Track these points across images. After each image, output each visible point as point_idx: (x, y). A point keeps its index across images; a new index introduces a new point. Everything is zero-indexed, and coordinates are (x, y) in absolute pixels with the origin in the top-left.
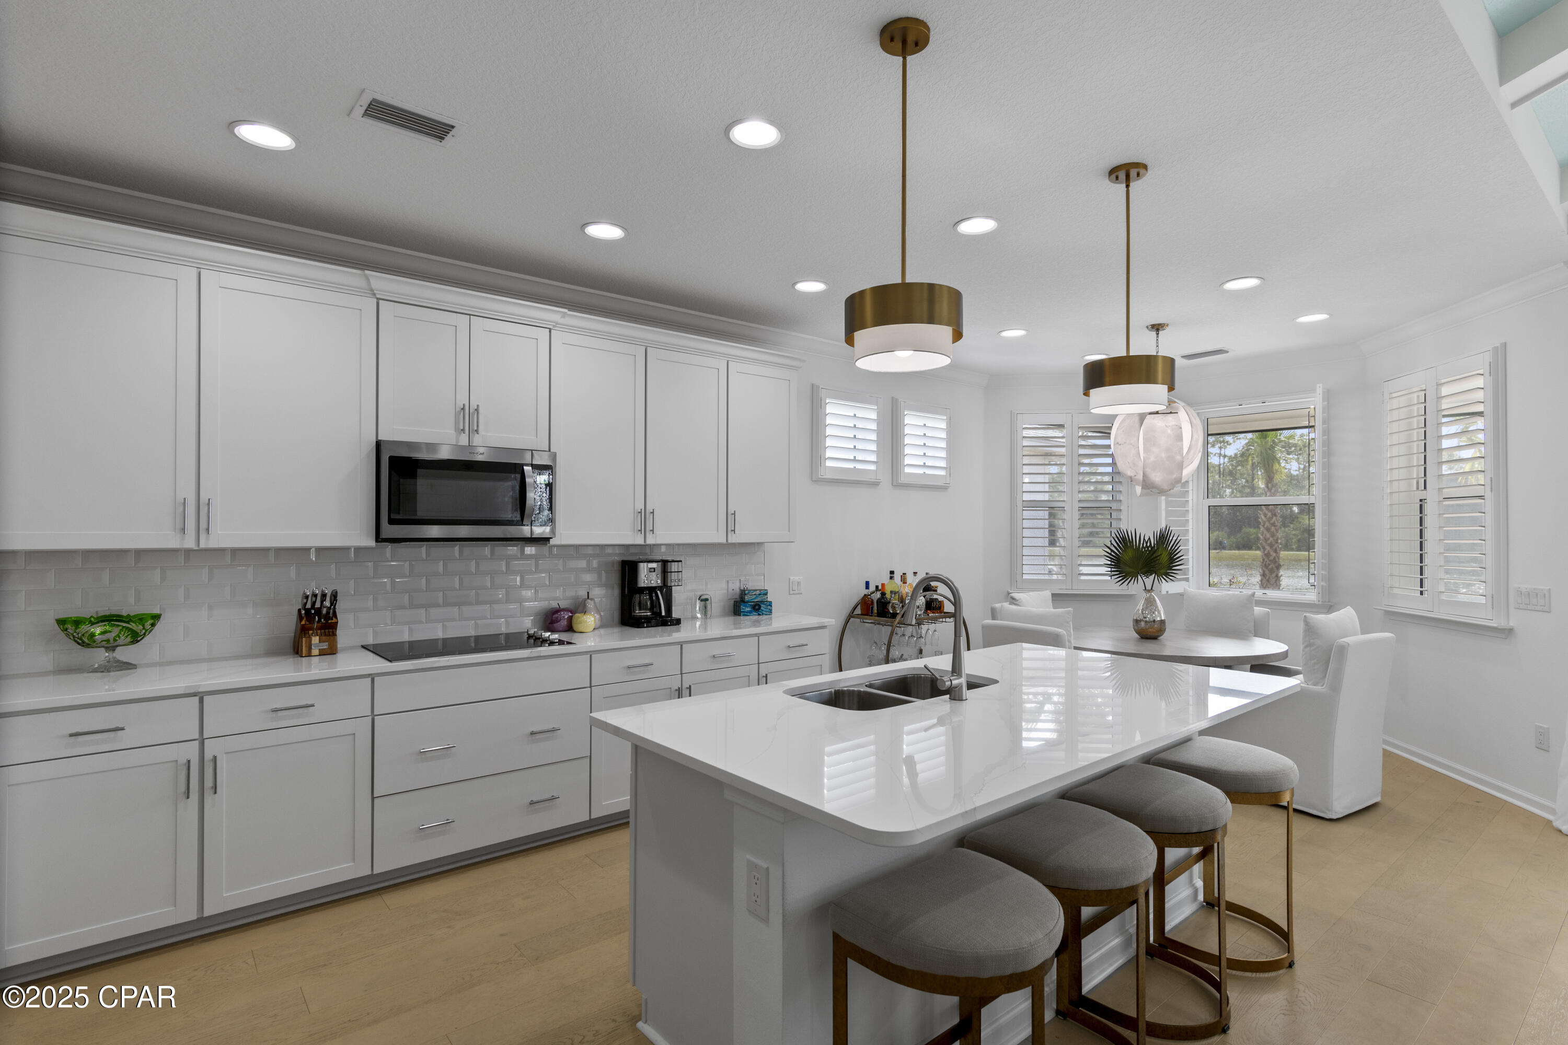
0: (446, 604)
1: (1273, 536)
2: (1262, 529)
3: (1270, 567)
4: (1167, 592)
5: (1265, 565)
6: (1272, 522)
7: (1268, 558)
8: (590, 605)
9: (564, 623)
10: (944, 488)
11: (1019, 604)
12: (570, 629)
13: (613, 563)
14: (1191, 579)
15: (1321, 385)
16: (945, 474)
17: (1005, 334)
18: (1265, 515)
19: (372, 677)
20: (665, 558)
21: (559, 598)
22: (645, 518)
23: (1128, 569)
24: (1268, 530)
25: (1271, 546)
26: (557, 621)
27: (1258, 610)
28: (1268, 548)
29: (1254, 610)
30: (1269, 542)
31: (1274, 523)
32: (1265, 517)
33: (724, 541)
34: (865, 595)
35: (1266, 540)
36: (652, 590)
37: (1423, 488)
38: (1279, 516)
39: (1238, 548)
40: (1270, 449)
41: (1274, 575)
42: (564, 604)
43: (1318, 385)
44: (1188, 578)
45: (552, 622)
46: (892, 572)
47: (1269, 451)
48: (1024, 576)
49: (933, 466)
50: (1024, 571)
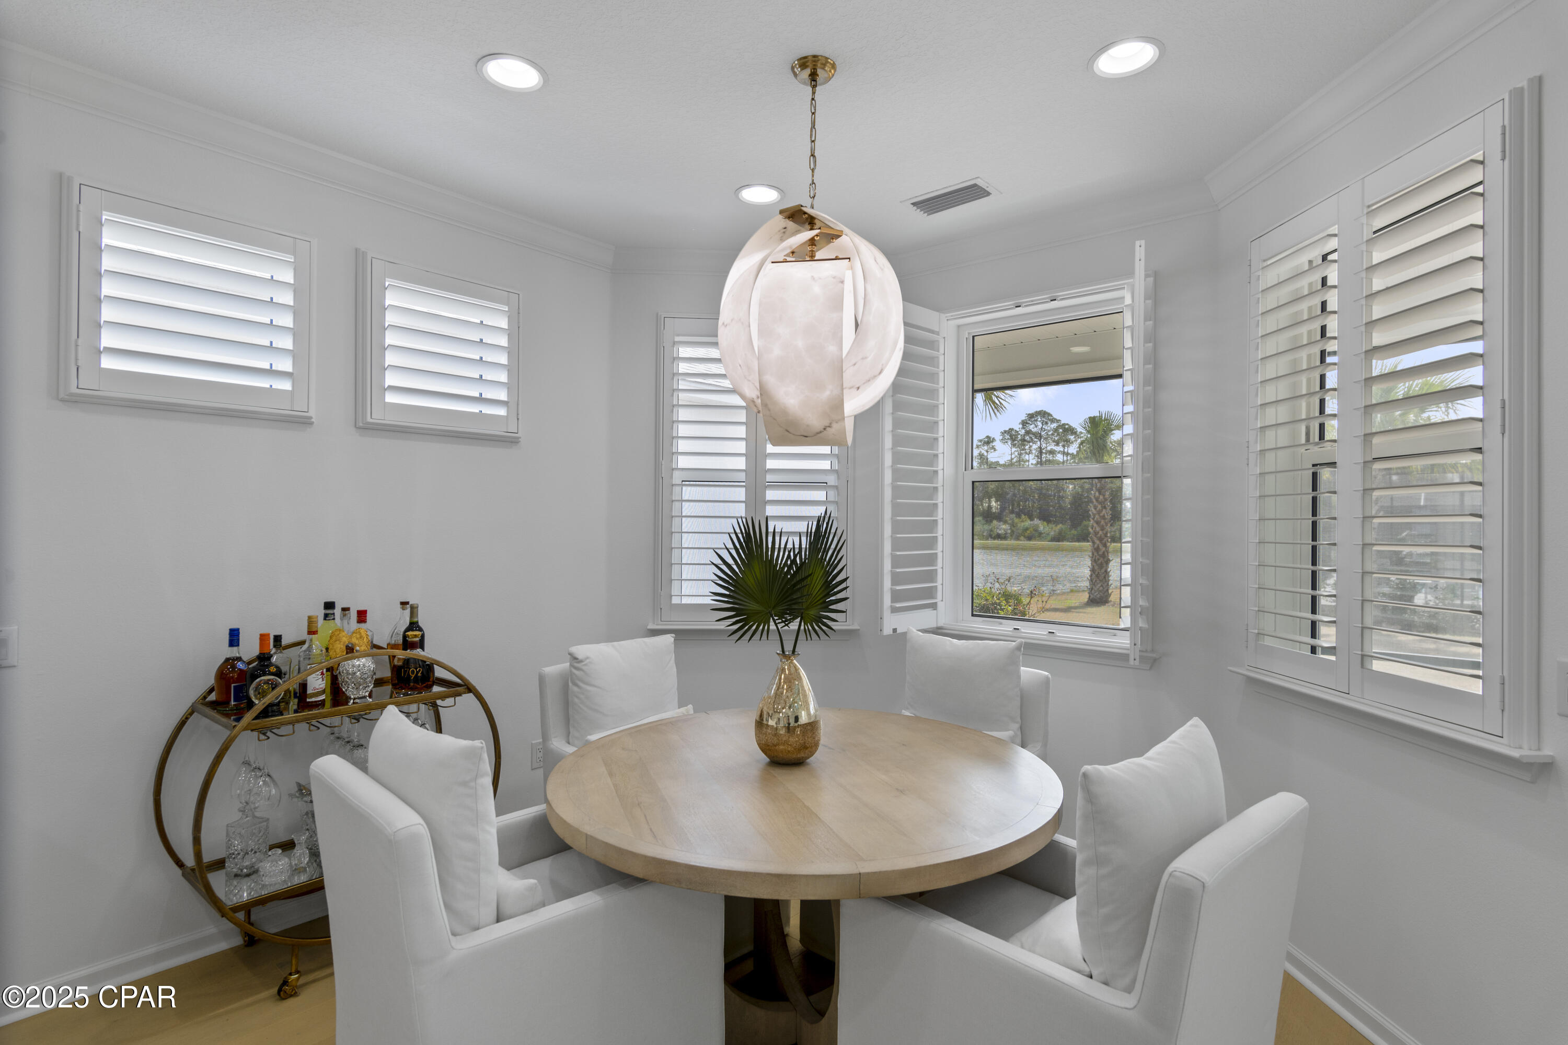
1: (1102, 529)
2: (1092, 522)
3: (1100, 561)
4: (895, 630)
5: (1095, 560)
6: (1102, 515)
7: (1098, 553)
10: (510, 441)
11: (584, 668)
14: (941, 605)
15: (1143, 242)
16: (505, 414)
18: (1095, 508)
23: (753, 606)
24: (1098, 523)
25: (1101, 539)
27: (1029, 673)
28: (1097, 542)
29: (1019, 677)
30: (1099, 535)
31: (1104, 516)
32: (1095, 509)
34: (227, 660)
35: (1096, 533)
37: (1317, 439)
38: (1108, 508)
39: (1078, 541)
40: (1101, 439)
41: (1103, 570)
43: (1138, 243)
44: (936, 603)
46: (329, 603)
47: (1099, 440)
48: (675, 600)
49: (480, 399)
50: (675, 591)
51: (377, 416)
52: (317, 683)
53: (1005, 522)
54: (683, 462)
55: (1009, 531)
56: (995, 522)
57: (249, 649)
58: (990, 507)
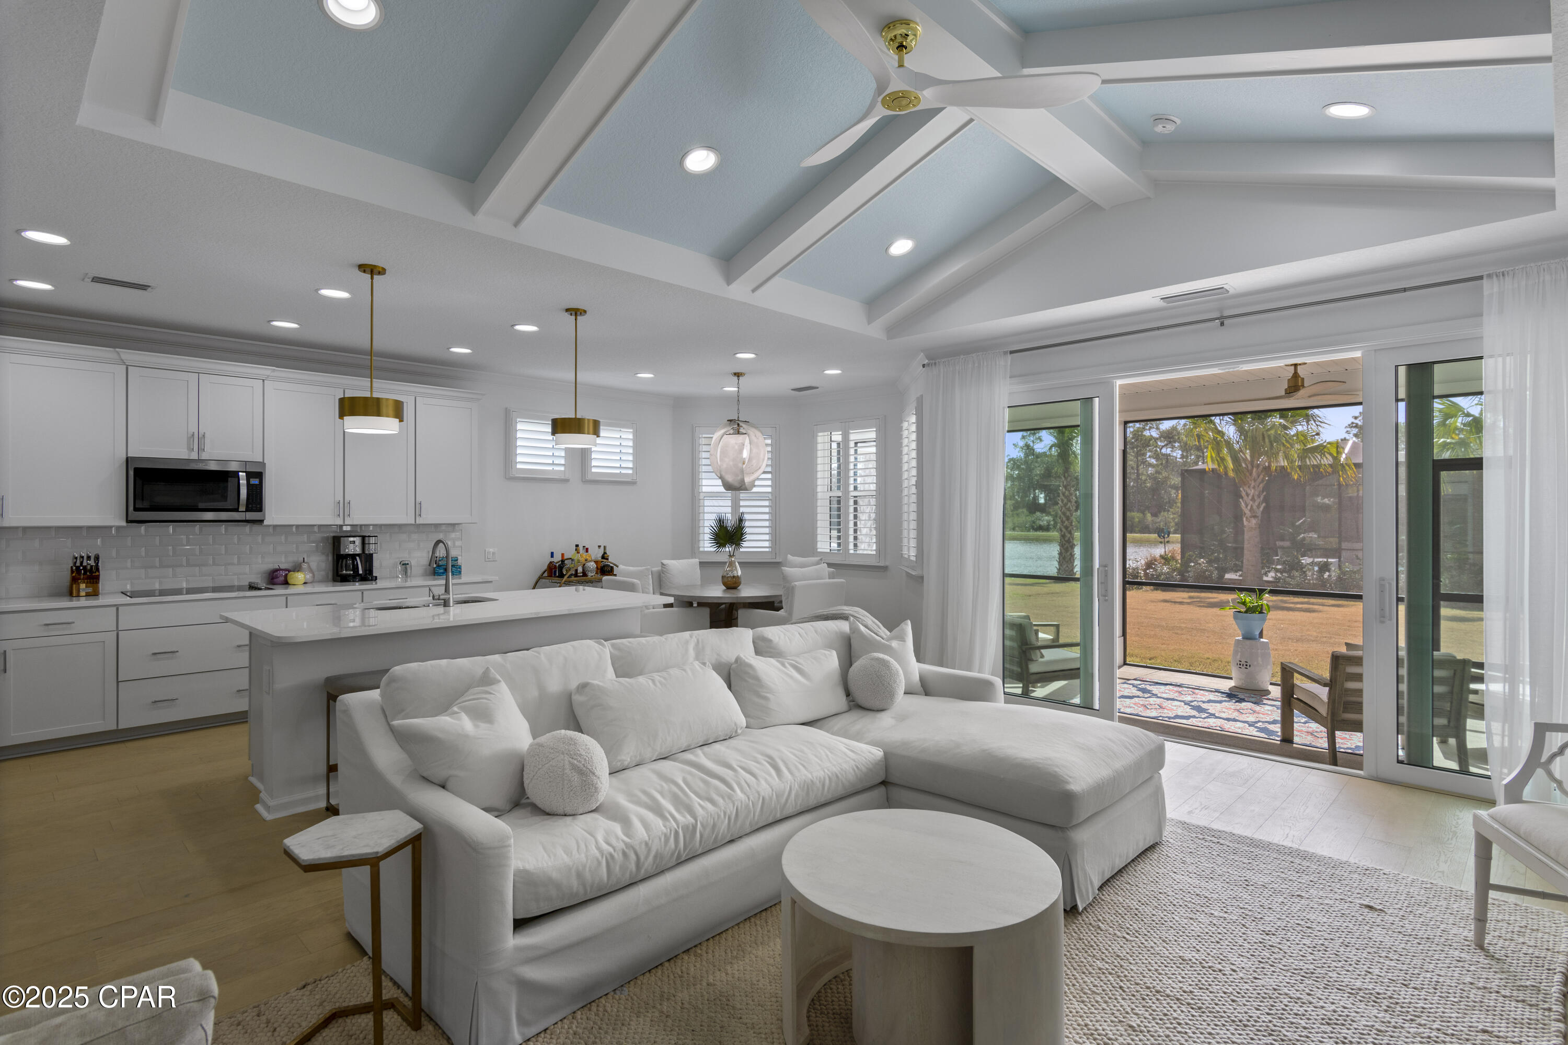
0: (189, 564)
1: (1068, 519)
3: (1066, 546)
5: (1062, 545)
6: (1067, 507)
7: (1062, 539)
8: (305, 566)
9: (282, 579)
10: (633, 483)
12: (286, 583)
13: (327, 538)
16: (632, 473)
17: (639, 375)
18: (1062, 501)
19: (117, 607)
20: (364, 534)
21: (283, 562)
22: (344, 507)
24: (1064, 514)
25: (1066, 528)
26: (277, 577)
28: (1064, 530)
33: (413, 522)
34: (550, 562)
36: (353, 557)
42: (282, 567)
45: (273, 579)
46: (577, 546)
48: (701, 549)
49: (621, 467)
50: (701, 545)
51: (589, 477)
52: (580, 570)
53: (1048, 514)
54: (704, 489)
55: (1052, 523)
56: (1038, 514)
57: (557, 558)
58: (1036, 498)
